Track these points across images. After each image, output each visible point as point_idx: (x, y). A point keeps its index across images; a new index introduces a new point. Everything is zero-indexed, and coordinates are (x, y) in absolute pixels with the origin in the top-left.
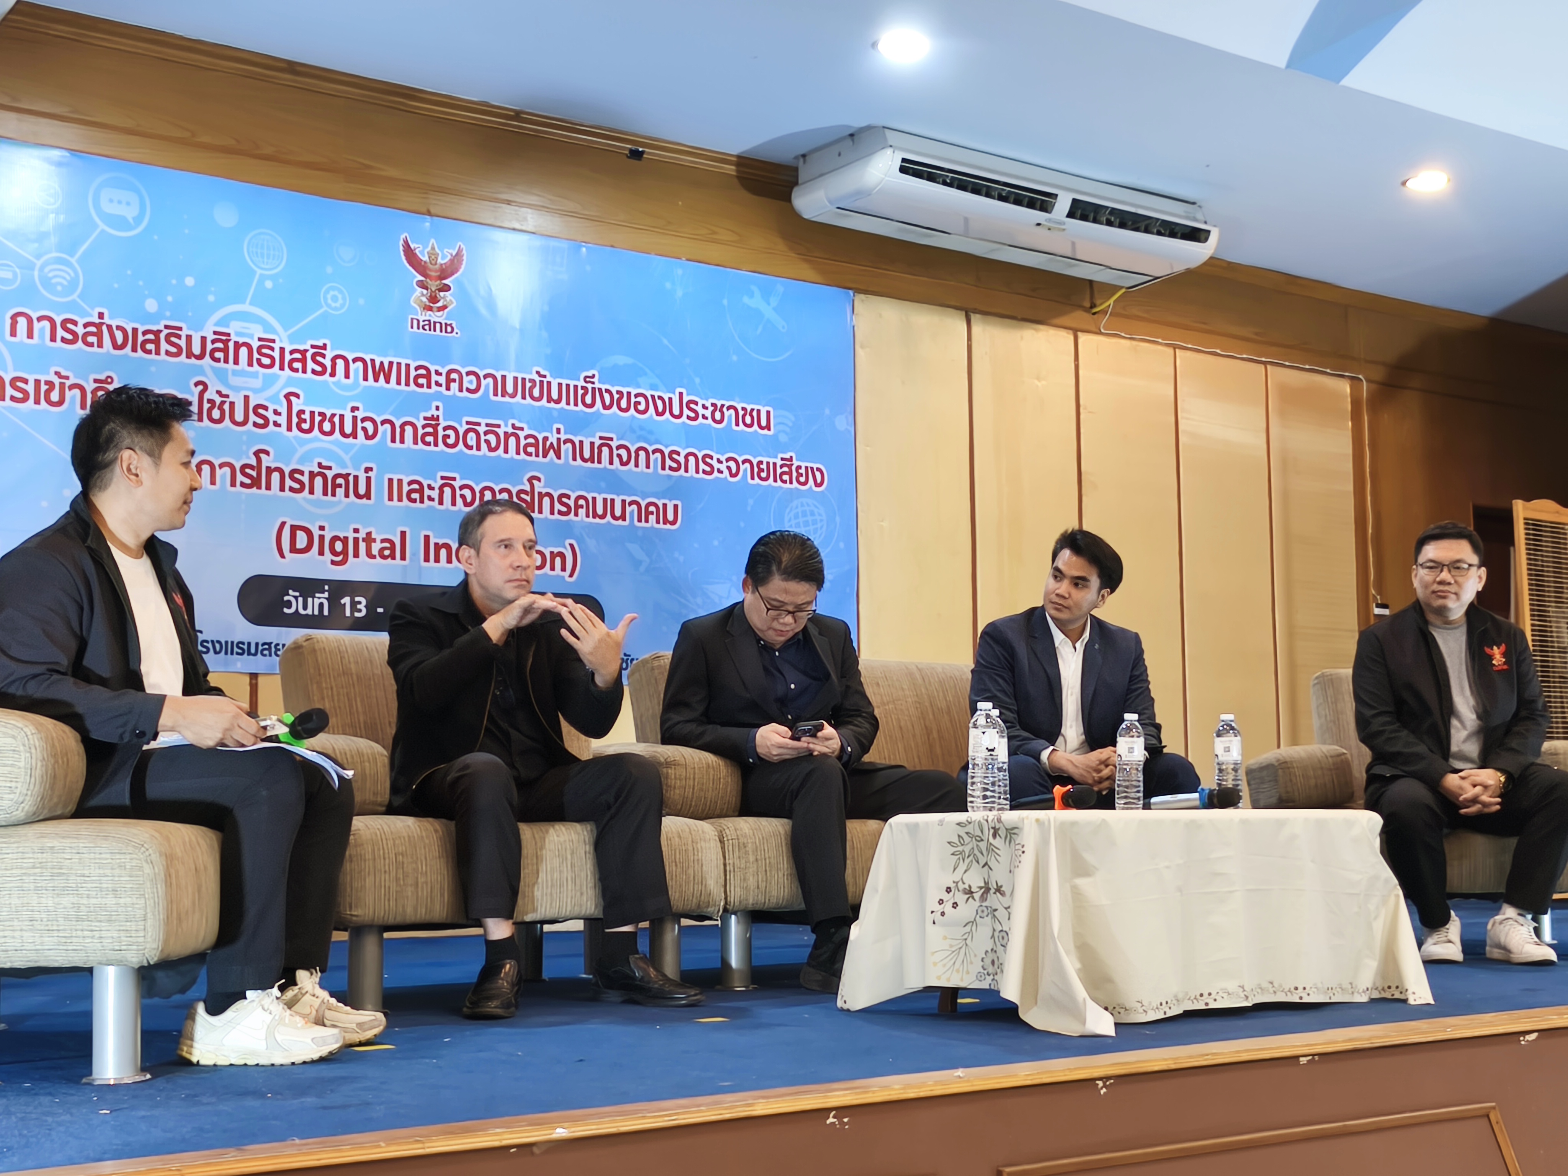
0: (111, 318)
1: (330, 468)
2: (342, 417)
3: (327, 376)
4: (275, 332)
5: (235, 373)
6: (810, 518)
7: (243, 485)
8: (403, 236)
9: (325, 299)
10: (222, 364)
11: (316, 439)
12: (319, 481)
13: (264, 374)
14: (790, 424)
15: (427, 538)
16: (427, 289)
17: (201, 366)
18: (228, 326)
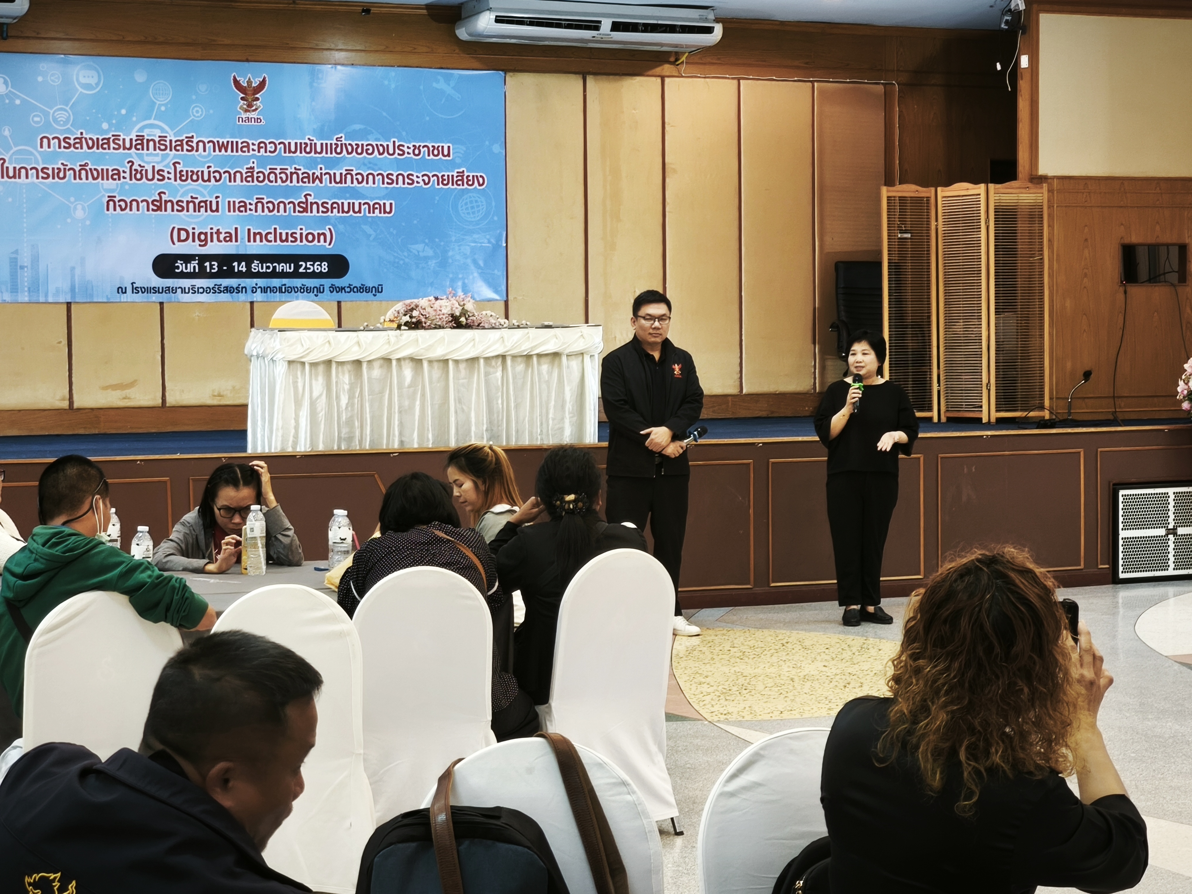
0: (86, 134)
1: (197, 198)
2: (202, 172)
3: (194, 152)
4: (167, 133)
5: (147, 155)
6: (475, 204)
7: (153, 210)
8: (233, 75)
9: (193, 113)
10: (141, 151)
11: (189, 184)
12: (191, 205)
13: (162, 154)
14: (463, 152)
15: (249, 230)
16: (246, 101)
17: (130, 154)
18: (143, 132)
